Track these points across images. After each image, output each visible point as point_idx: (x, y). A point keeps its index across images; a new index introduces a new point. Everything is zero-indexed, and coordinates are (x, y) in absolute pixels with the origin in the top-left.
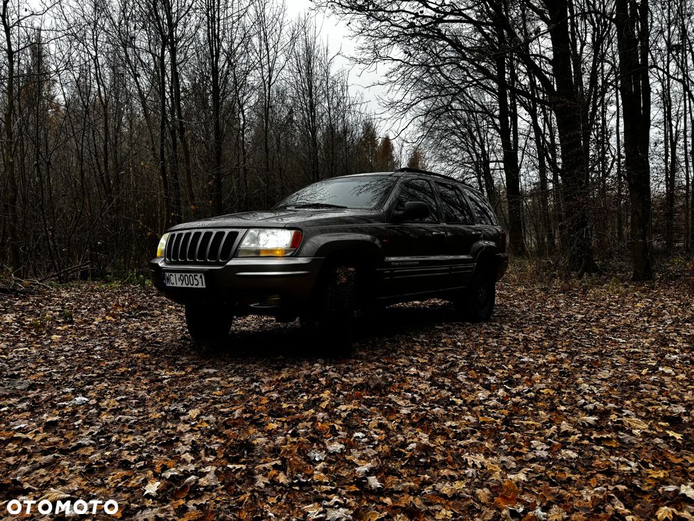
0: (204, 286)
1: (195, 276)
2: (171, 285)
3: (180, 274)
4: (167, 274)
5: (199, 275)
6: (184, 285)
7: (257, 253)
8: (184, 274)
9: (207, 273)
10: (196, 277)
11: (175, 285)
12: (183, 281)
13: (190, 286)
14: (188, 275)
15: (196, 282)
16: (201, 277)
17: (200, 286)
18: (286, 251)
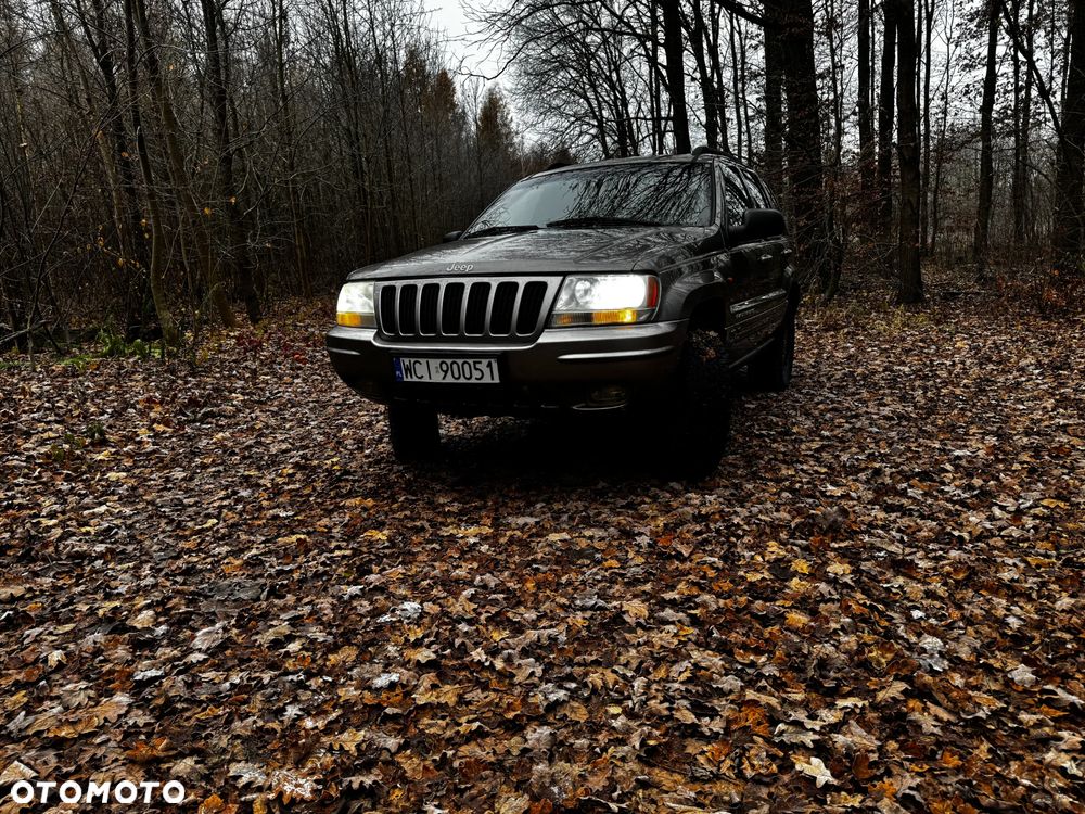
0: (497, 380)
1: (475, 363)
2: (415, 379)
3: (439, 361)
4: (407, 361)
5: (485, 362)
6: (449, 379)
7: (585, 320)
8: (449, 361)
9: (502, 357)
10: (478, 366)
11: (426, 379)
12: (446, 372)
13: (462, 380)
14: (460, 362)
15: (477, 374)
16: (489, 365)
17: (487, 380)
18: (638, 313)
